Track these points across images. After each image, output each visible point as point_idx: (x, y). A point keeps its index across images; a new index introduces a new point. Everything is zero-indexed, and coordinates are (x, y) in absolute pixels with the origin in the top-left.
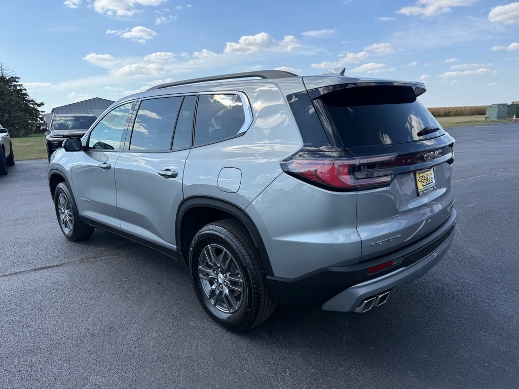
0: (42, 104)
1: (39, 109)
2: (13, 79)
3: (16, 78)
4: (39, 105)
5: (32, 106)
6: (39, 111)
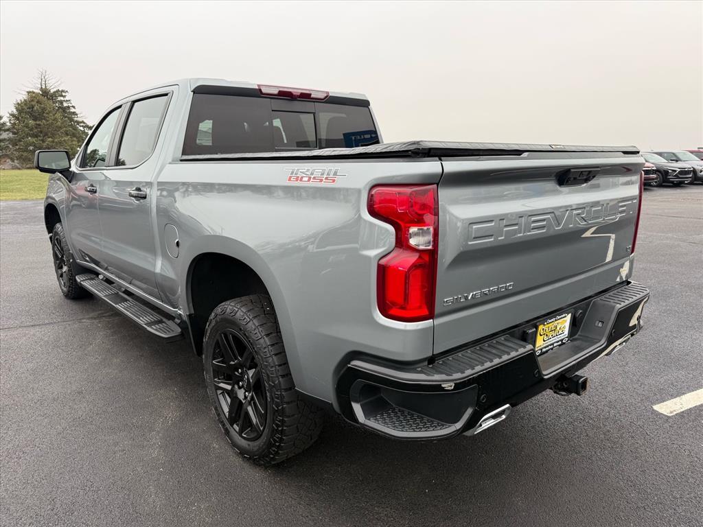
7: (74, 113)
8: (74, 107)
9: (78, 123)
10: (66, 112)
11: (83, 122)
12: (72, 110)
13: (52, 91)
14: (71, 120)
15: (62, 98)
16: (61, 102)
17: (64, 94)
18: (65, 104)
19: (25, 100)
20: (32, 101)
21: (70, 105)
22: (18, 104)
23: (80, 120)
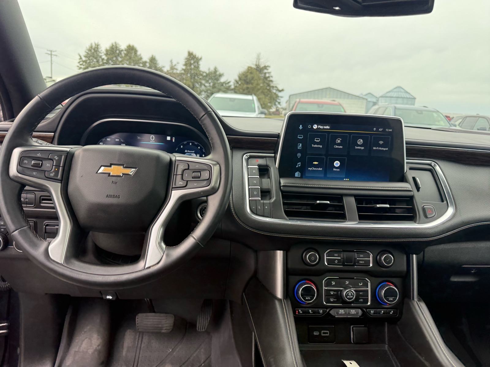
0: (283, 90)
1: (280, 94)
2: (266, 67)
3: (268, 66)
4: (280, 91)
5: (274, 91)
6: (278, 96)
7: (272, 81)
8: (272, 77)
9: (273, 87)
10: (267, 80)
11: (276, 87)
12: (271, 79)
13: (262, 66)
14: (269, 85)
15: (266, 71)
16: (265, 73)
17: (268, 68)
18: (267, 75)
19: (244, 72)
20: (248, 72)
21: (270, 76)
22: (240, 74)
23: (275, 85)
